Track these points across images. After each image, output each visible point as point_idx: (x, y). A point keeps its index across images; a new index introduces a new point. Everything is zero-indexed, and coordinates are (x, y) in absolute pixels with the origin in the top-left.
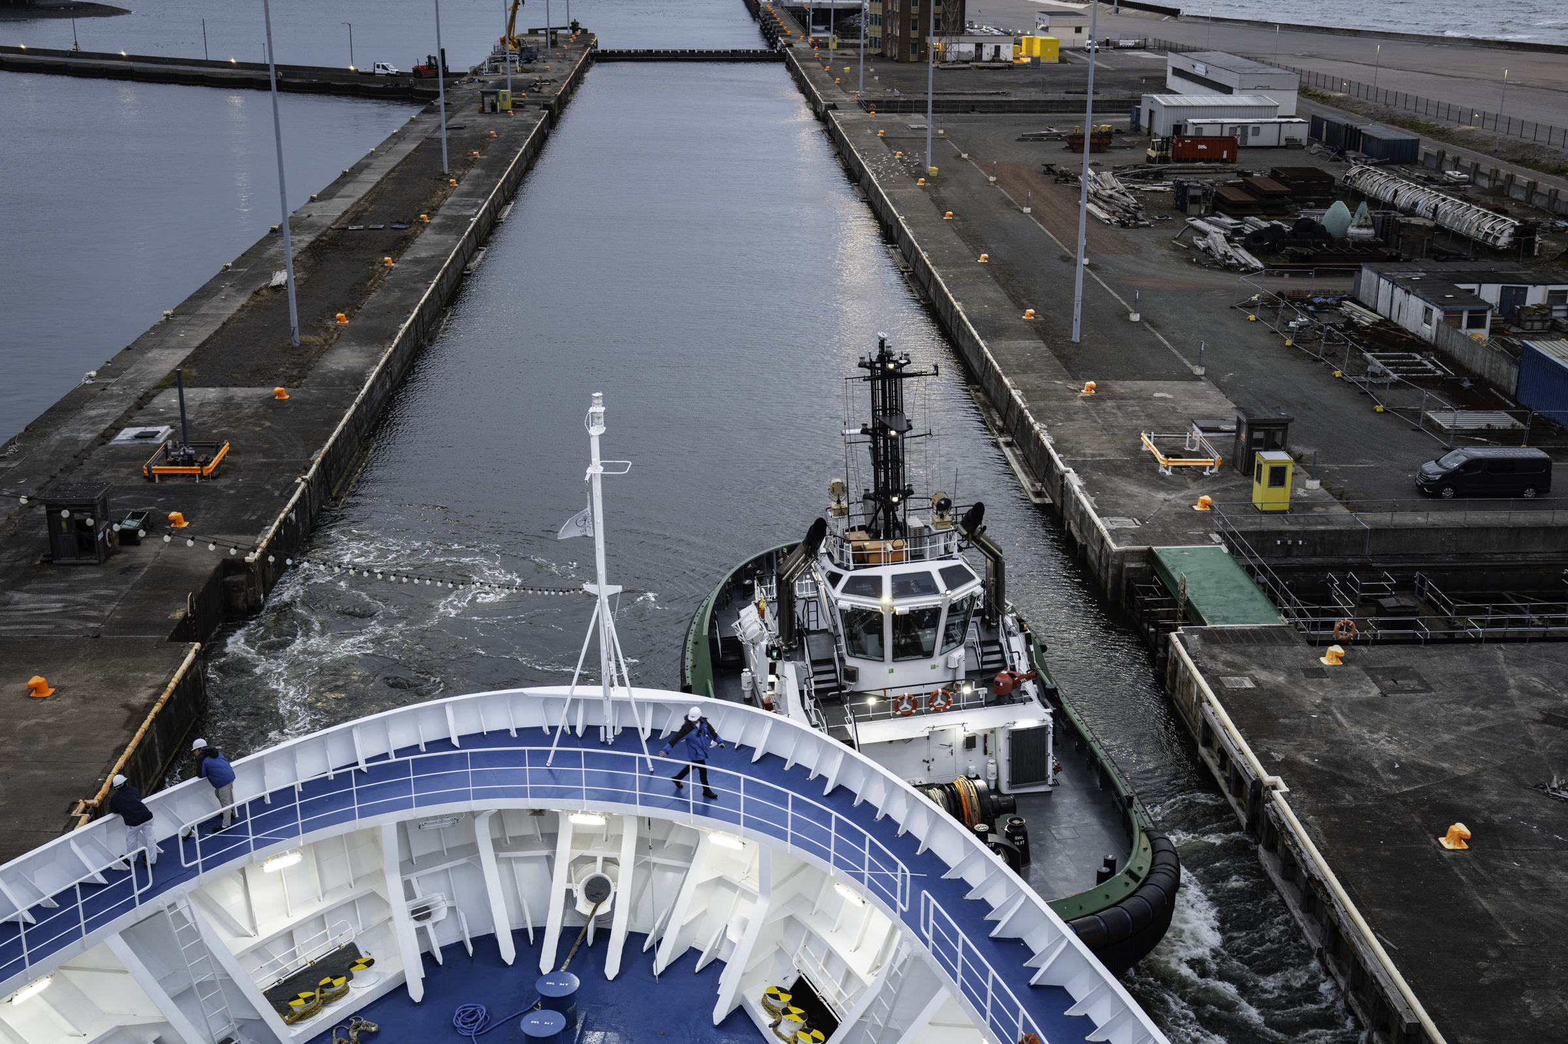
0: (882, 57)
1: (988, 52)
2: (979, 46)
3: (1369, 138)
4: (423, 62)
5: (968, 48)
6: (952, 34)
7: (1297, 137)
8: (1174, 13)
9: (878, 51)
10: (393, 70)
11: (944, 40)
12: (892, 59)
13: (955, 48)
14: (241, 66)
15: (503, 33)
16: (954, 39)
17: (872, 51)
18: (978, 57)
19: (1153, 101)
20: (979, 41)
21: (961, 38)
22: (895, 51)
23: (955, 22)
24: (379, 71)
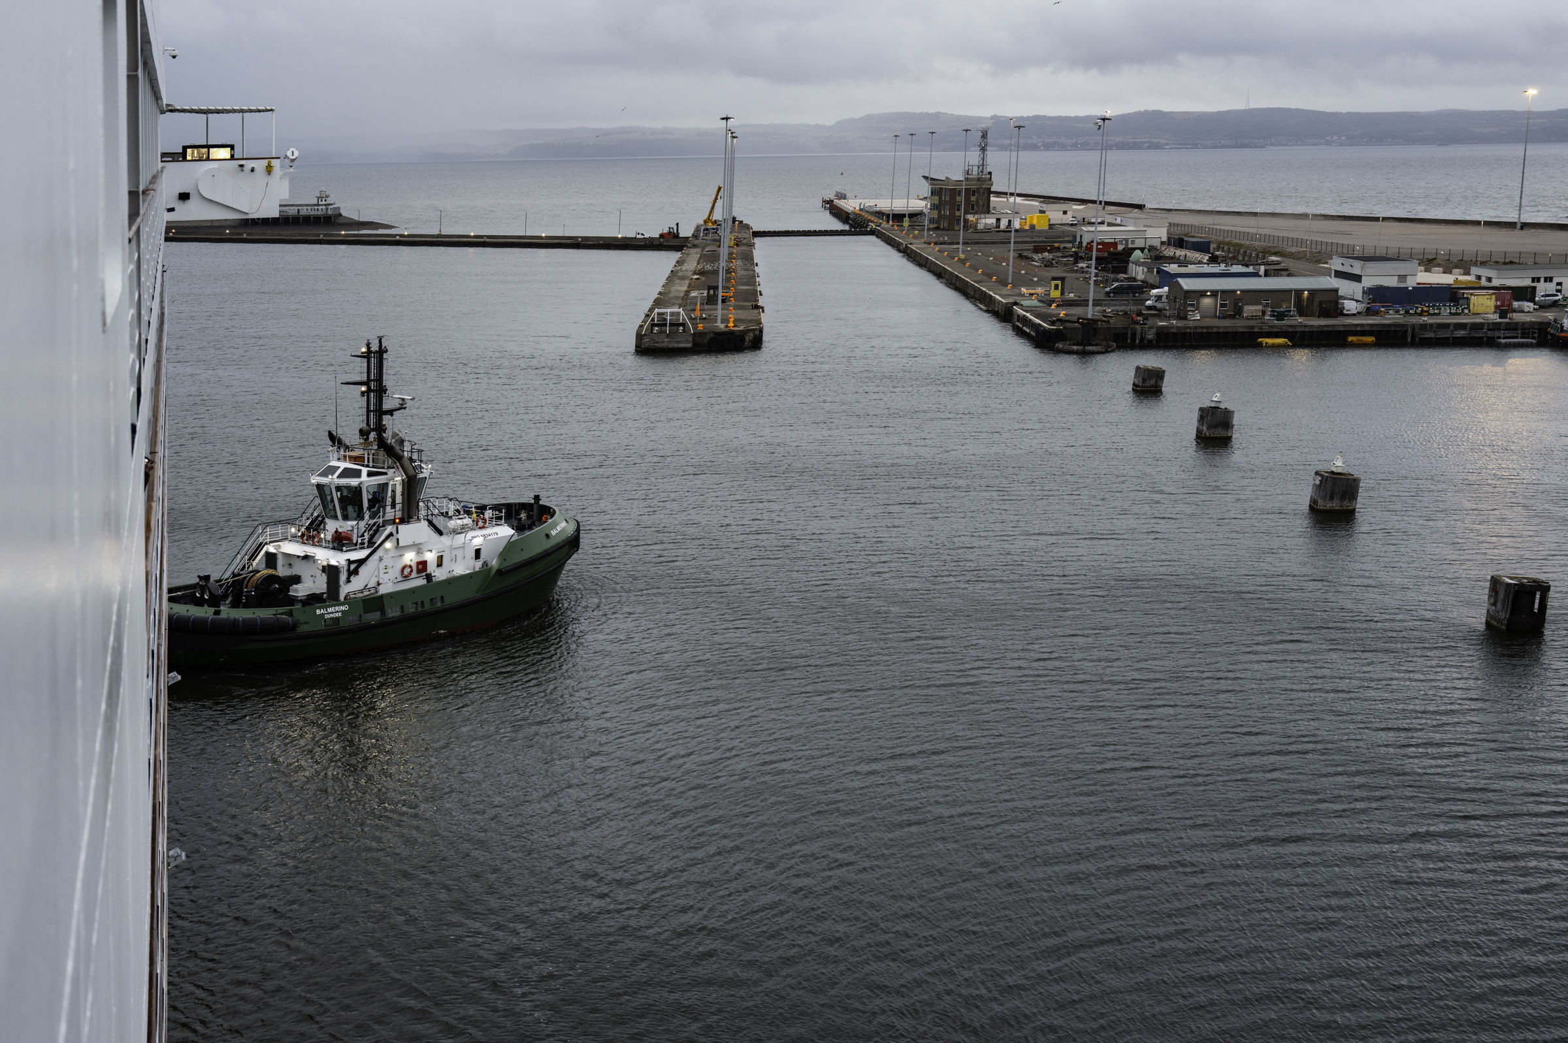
0: (938, 228)
1: (1004, 224)
2: (998, 220)
3: (1187, 242)
4: (666, 230)
5: (991, 221)
6: (981, 213)
7: (1155, 245)
8: (1140, 207)
9: (935, 226)
10: (647, 236)
11: (976, 216)
12: (944, 229)
13: (983, 221)
14: (547, 237)
15: (706, 217)
16: (983, 216)
17: (931, 226)
18: (998, 226)
19: (1082, 230)
20: (998, 217)
21: (987, 216)
22: (946, 225)
23: (983, 205)
24: (638, 236)
